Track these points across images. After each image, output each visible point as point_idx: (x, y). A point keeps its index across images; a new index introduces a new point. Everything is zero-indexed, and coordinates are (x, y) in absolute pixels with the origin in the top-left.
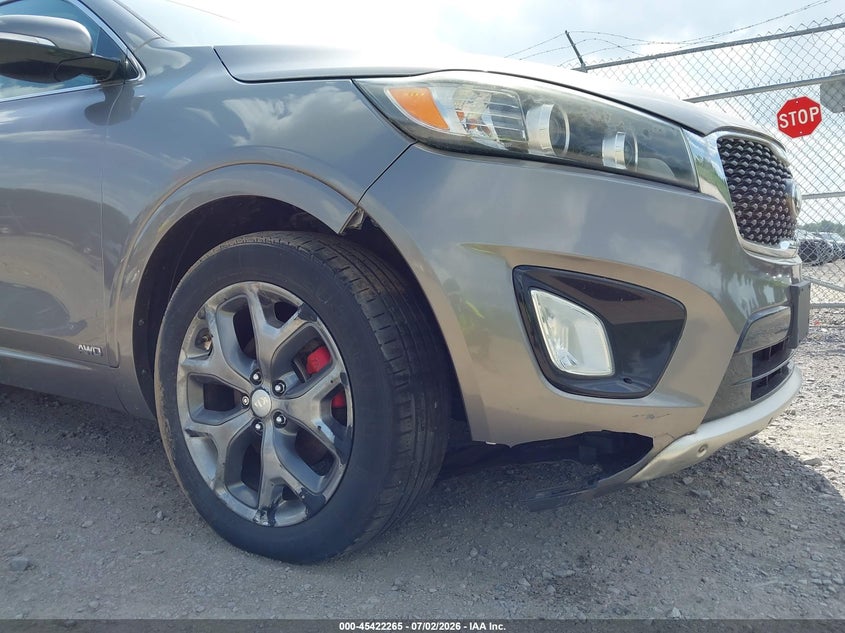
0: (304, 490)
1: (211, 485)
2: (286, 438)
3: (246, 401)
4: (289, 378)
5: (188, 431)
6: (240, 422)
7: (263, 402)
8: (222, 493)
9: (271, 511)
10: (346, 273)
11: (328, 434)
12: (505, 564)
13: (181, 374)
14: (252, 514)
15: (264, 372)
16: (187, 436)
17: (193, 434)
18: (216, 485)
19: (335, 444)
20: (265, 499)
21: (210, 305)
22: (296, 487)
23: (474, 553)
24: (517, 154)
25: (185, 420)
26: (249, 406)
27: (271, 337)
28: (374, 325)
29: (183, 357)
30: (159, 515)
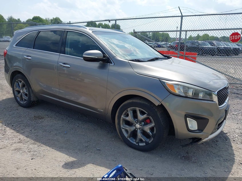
0: (145, 141)
1: (127, 137)
2: (141, 132)
3: (134, 125)
4: (143, 123)
5: (122, 128)
6: (133, 128)
7: (138, 126)
8: (128, 139)
9: (138, 143)
10: (156, 110)
11: (151, 134)
12: (175, 153)
13: (121, 119)
14: (135, 143)
15: (139, 121)
16: (122, 129)
17: (123, 128)
18: (128, 137)
19: (152, 135)
20: (137, 141)
21: (129, 109)
22: (144, 140)
23: (170, 151)
24: (186, 97)
25: (122, 126)
26: (135, 126)
27: (141, 117)
28: (161, 119)
29: (122, 116)
30: (113, 140)
